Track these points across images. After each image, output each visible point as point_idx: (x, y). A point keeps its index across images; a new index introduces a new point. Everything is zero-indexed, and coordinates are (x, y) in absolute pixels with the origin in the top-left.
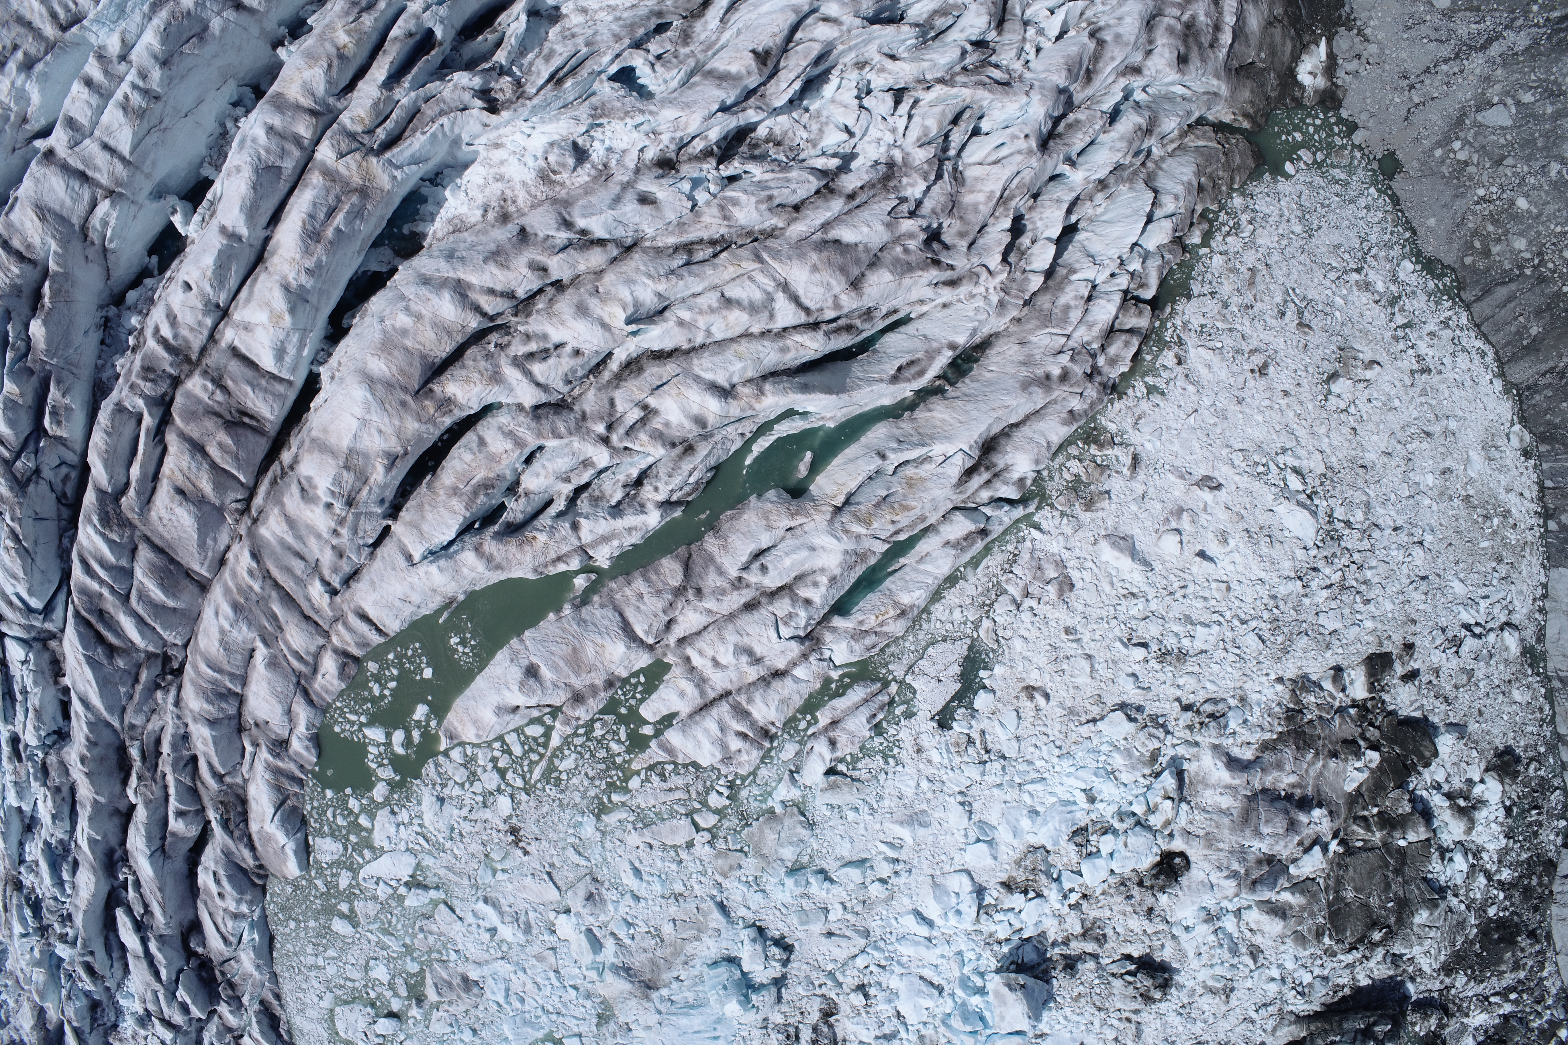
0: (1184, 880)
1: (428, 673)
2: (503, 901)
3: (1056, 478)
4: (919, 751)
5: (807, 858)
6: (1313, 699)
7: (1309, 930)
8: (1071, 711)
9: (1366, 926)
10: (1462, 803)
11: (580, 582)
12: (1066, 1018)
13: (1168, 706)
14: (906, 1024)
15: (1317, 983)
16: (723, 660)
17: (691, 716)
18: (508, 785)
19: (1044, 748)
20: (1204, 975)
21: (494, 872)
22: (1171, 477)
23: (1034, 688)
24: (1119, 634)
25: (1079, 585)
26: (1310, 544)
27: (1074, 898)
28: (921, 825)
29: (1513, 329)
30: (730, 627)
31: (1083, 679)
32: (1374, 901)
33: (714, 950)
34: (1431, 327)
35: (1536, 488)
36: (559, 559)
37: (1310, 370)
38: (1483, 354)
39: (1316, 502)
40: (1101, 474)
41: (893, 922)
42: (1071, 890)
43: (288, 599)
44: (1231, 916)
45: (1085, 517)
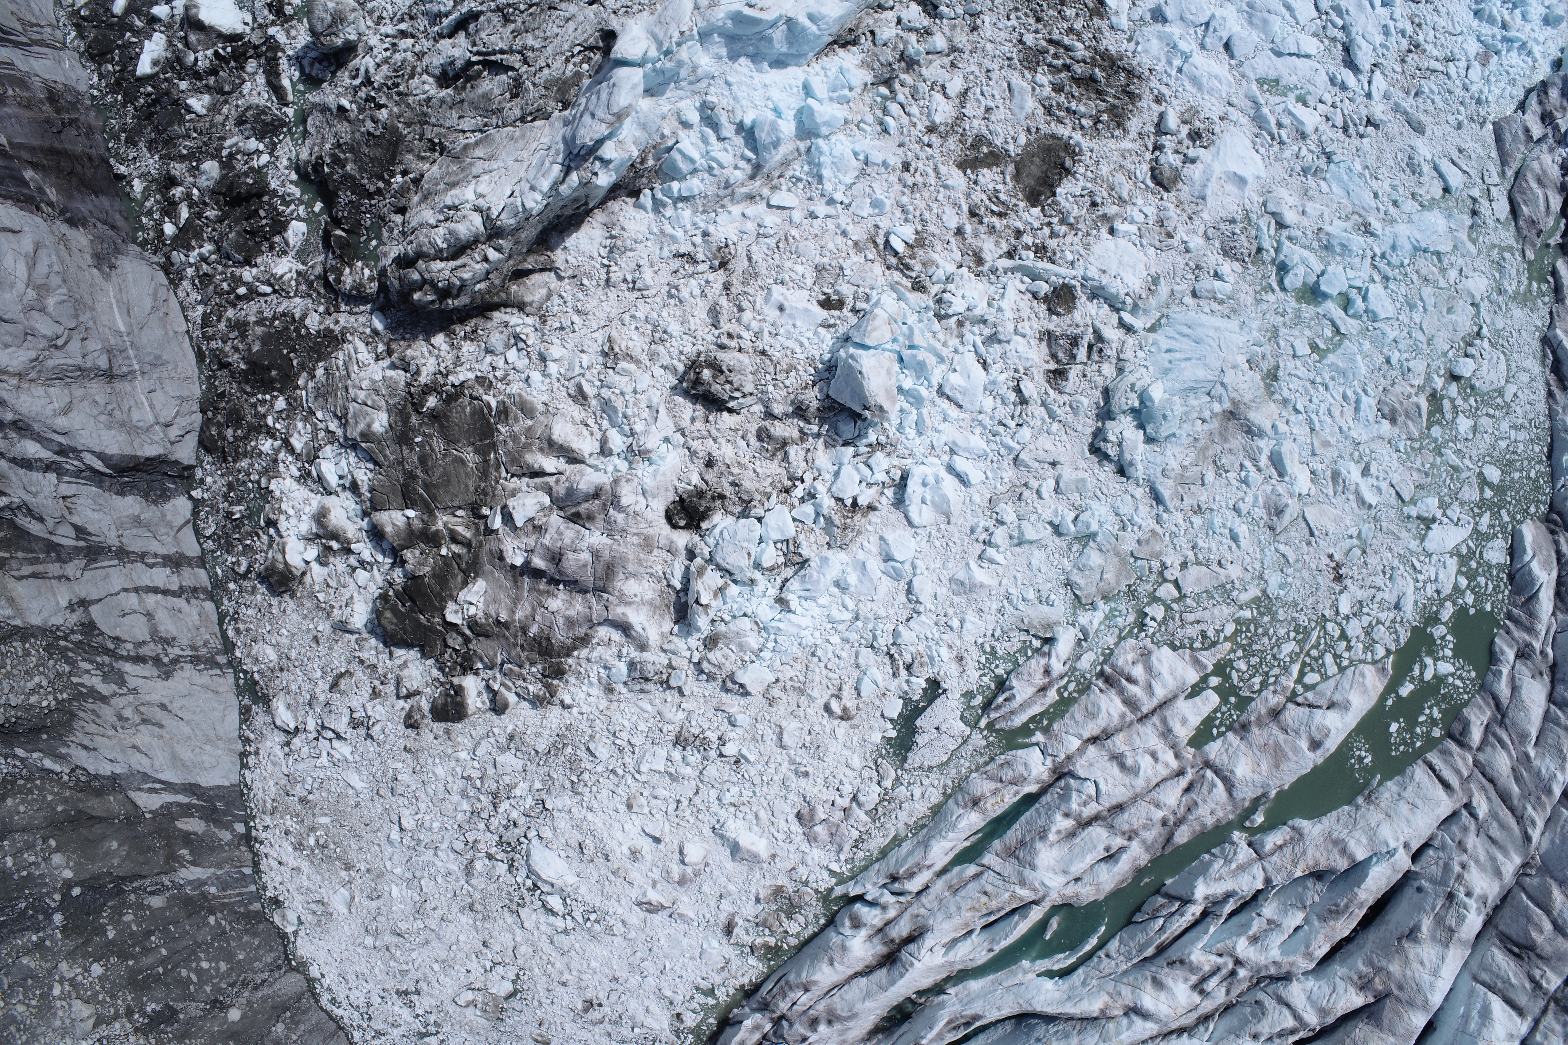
0: (672, 497)
1: (1394, 727)
2: (1354, 505)
3: (811, 916)
4: (960, 659)
5: (1074, 549)
6: (531, 688)
7: (516, 419)
8: (802, 692)
9: (447, 417)
10: (335, 545)
11: (1259, 819)
12: (801, 345)
13: (696, 690)
14: (976, 352)
15: (500, 348)
16: (1148, 758)
17: (1175, 697)
18: (1340, 624)
19: (830, 655)
20: (644, 381)
21: (1359, 536)
22: (691, 915)
23: (842, 718)
24: (749, 767)
25: (792, 817)
26: (535, 841)
27: (799, 492)
28: (962, 583)
29: (302, 1027)
30: (1138, 790)
31: (791, 726)
32: (438, 445)
33: (1169, 453)
34: (396, 1032)
35: (262, 868)
36: (1280, 847)
37: (536, 1003)
38: (333, 1001)
39: (529, 883)
40: (765, 920)
41: (990, 474)
42: (802, 500)
43: (1505, 797)
44: (616, 450)
45: (782, 880)
